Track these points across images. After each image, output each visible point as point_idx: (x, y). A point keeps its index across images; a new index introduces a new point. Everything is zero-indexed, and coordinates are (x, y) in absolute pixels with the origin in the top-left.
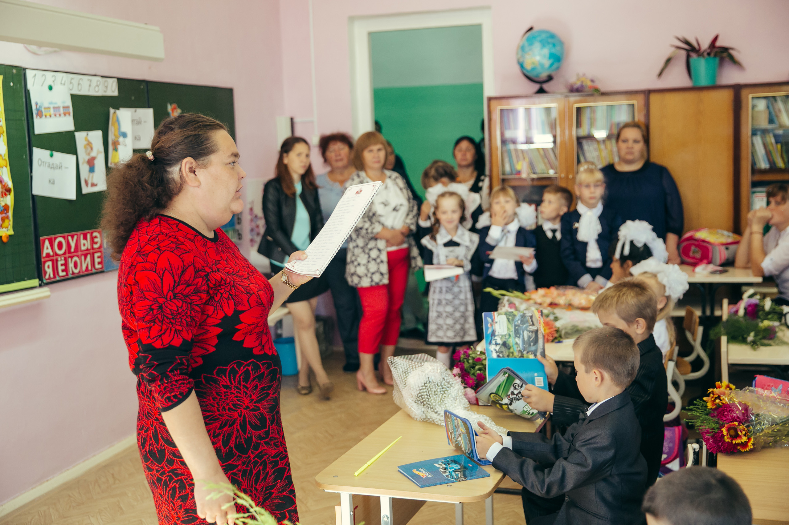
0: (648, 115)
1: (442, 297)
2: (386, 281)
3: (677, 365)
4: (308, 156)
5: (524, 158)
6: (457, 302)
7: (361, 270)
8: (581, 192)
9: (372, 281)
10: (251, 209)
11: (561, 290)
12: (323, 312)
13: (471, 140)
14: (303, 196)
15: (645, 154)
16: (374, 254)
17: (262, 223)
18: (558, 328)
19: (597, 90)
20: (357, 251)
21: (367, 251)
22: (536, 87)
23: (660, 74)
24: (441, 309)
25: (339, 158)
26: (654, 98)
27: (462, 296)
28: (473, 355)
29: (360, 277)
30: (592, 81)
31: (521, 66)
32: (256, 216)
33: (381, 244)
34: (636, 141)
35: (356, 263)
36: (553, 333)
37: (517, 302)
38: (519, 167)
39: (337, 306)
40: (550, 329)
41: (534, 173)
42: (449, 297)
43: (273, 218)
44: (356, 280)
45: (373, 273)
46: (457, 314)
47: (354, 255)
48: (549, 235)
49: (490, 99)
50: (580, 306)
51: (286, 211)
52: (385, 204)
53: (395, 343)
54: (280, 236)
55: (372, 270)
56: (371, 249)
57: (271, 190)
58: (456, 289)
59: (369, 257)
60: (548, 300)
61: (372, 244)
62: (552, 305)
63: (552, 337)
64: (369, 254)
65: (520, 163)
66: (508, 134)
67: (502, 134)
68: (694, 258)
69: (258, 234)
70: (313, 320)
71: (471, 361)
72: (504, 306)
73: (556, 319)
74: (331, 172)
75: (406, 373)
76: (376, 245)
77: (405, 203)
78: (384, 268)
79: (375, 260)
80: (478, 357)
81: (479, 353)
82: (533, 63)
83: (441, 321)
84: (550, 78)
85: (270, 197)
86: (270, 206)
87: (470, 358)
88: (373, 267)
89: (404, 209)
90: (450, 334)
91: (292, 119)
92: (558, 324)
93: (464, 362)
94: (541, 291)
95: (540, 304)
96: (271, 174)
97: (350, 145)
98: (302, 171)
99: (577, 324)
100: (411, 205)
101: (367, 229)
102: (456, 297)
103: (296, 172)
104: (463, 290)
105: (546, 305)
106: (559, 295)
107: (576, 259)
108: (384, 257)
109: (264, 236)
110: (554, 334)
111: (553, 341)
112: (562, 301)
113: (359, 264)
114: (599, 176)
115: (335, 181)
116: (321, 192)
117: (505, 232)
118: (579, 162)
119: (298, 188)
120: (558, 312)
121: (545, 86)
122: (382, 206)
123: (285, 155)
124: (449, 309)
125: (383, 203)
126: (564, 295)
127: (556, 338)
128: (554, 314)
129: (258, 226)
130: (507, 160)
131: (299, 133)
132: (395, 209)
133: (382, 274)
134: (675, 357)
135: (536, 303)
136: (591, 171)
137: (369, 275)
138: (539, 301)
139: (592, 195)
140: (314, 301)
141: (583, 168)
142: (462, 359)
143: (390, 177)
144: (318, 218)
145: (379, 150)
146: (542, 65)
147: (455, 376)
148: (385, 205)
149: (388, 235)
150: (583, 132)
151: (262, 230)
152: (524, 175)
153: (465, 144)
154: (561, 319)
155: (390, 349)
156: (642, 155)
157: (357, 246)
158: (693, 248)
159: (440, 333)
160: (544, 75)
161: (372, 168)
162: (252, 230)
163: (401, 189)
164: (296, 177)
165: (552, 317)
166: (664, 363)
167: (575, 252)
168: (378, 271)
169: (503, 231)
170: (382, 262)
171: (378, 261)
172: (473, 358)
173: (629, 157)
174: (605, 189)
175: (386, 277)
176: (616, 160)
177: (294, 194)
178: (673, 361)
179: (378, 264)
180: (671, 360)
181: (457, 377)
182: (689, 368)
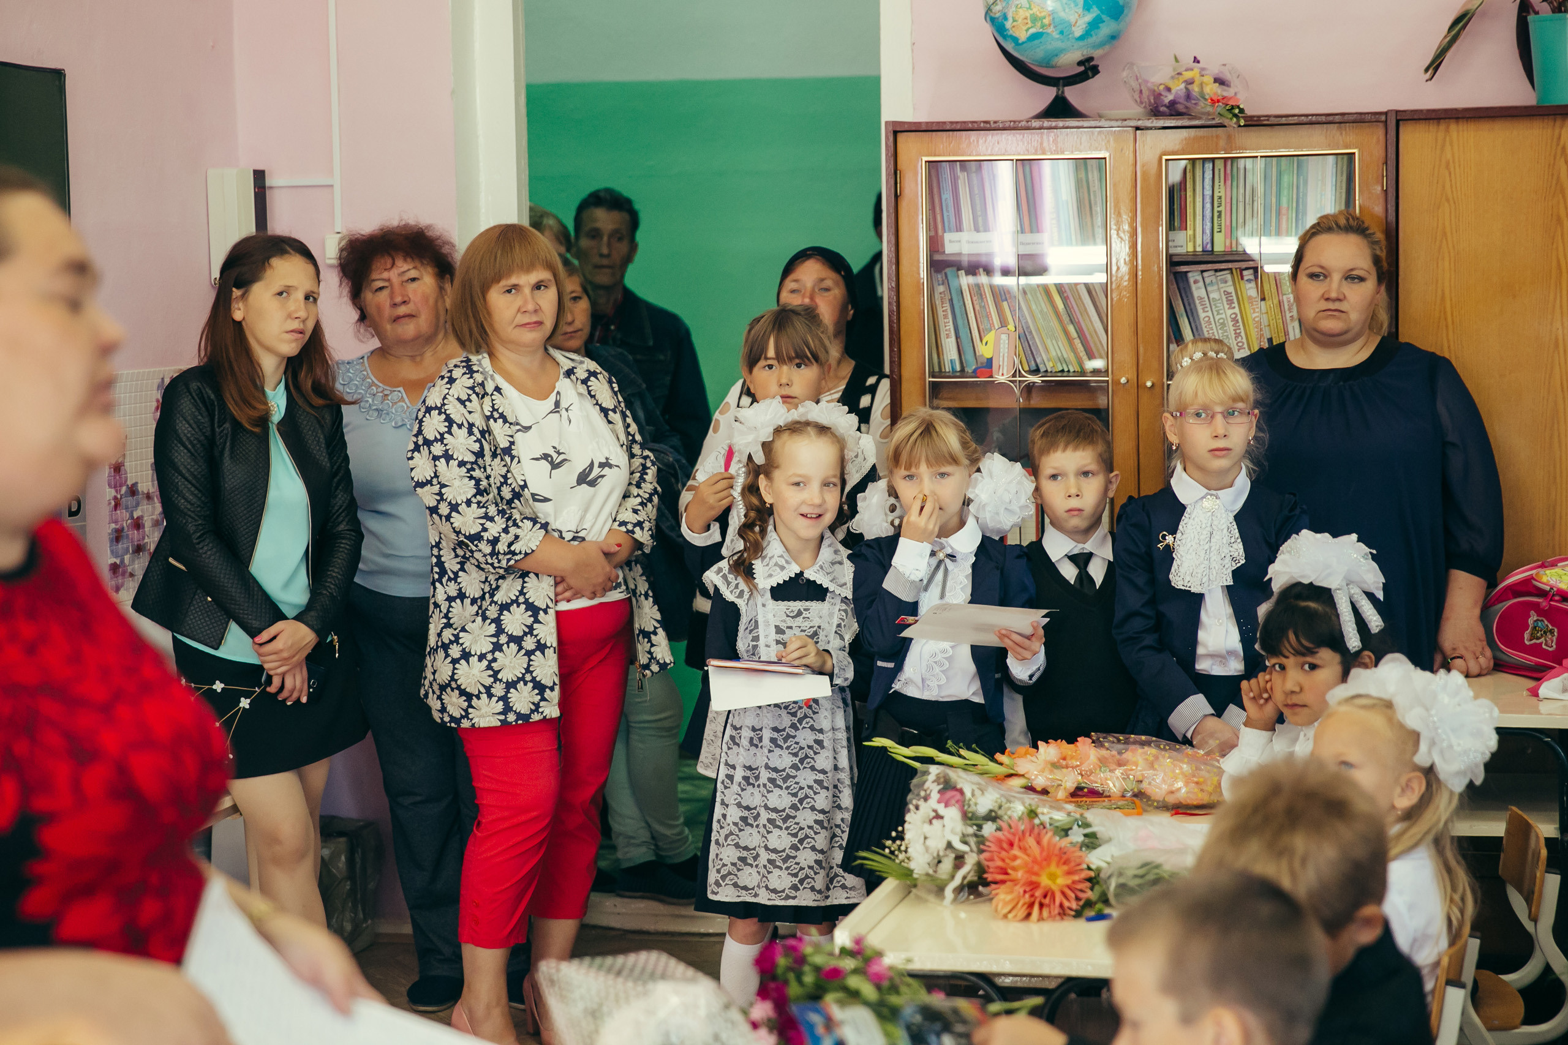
0: (1394, 193)
1: (760, 758)
2: (551, 710)
3: (1476, 997)
4: (311, 297)
5: (1004, 324)
6: (806, 778)
7: (472, 675)
8: (1182, 434)
9: (508, 709)
10: (118, 468)
11: (1111, 748)
12: (348, 808)
13: (833, 260)
14: (290, 429)
15: (1384, 317)
16: (515, 621)
17: (151, 512)
18: (1098, 871)
19: (1236, 111)
20: (461, 612)
21: (492, 612)
22: (1048, 94)
23: (1434, 66)
24: (754, 797)
25: (402, 310)
26: (1412, 138)
27: (823, 761)
28: (819, 960)
29: (469, 697)
30: (1220, 81)
31: (998, 25)
32: (133, 491)
33: (540, 591)
34: (1351, 277)
35: (455, 651)
36: (1080, 886)
37: (966, 782)
38: (985, 351)
39: (393, 790)
40: (1069, 873)
41: (1036, 371)
42: (784, 760)
43: (189, 497)
44: (455, 704)
45: (511, 685)
46: (806, 818)
47: (448, 625)
48: (1069, 572)
49: (897, 130)
50: (1171, 800)
51: (233, 474)
52: (554, 461)
53: (579, 911)
54: (210, 556)
55: (506, 675)
56: (505, 607)
57: (186, 405)
58: (805, 737)
59: (500, 631)
60: (1070, 780)
61: (508, 590)
62: (1083, 794)
63: (1078, 899)
64: (497, 621)
65: (990, 337)
66: (957, 244)
67: (935, 245)
68: (1536, 650)
69: (139, 549)
70: (313, 835)
71: (809, 978)
72: (926, 799)
73: (1092, 841)
74: (382, 353)
75: (595, 1014)
76: (522, 593)
77: (619, 457)
78: (547, 668)
79: (517, 640)
80: (834, 963)
81: (837, 951)
82: (1035, 19)
83: (751, 838)
84: (1088, 69)
85: (183, 428)
86: (181, 457)
87: (806, 968)
88: (511, 663)
89: (615, 480)
90: (781, 880)
91: (259, 176)
92: (1096, 859)
93: (786, 982)
94: (1049, 751)
95: (1045, 792)
96: (189, 356)
97: (443, 267)
98: (291, 348)
99: (1159, 860)
100: (637, 462)
101: (495, 542)
102: (803, 760)
103: (269, 349)
104: (827, 739)
105: (1061, 794)
106: (1103, 762)
107: (1162, 646)
108: (548, 631)
109: (158, 556)
110: (1082, 891)
111: (1078, 914)
112: (1113, 782)
113: (466, 655)
114: (1240, 382)
115: (392, 382)
116: (349, 413)
117: (941, 561)
118: (1176, 336)
119: (277, 401)
120: (1098, 818)
121: (1072, 94)
122: (545, 465)
123: (236, 293)
124: (780, 799)
125: (546, 457)
126: (1120, 764)
127: (1089, 904)
128: (1087, 825)
129: (138, 524)
130: (947, 327)
131: (280, 225)
132: (584, 478)
133: (540, 687)
134: (1469, 973)
135: (1030, 789)
136: (1215, 368)
137: (499, 690)
138: (1040, 782)
139: (1221, 444)
140: (318, 772)
141: (1188, 358)
142: (779, 971)
143: (569, 373)
144: (340, 499)
145: (538, 286)
146: (1064, 29)
147: (755, 1025)
148: (555, 466)
149: (562, 558)
150: (1188, 242)
151: (152, 538)
152: (1002, 376)
153: (811, 272)
154: (1109, 840)
155: (562, 930)
156: (1372, 321)
157: (462, 596)
158: (1533, 617)
159: (749, 877)
160: (1069, 59)
161: (512, 345)
162: (118, 536)
163: (604, 411)
164: (270, 366)
165: (1077, 836)
166: (1433, 991)
167: (1160, 624)
168: (527, 676)
169: (933, 554)
170: (541, 647)
171: (529, 643)
172: (817, 969)
173: (1331, 325)
174: (1259, 428)
175: (554, 696)
176: (1294, 332)
177: (263, 421)
178: (1462, 986)
179: (529, 654)
180: (1455, 982)
181: (763, 1032)
182: (1519, 1008)
